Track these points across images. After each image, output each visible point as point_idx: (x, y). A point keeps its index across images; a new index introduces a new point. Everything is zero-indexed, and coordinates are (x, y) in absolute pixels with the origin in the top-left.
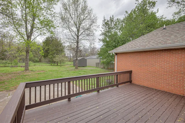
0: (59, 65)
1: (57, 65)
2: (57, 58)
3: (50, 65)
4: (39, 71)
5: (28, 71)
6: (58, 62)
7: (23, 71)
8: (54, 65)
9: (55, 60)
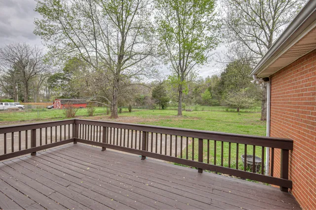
1: (238, 111)
4: (193, 118)
7: (176, 116)
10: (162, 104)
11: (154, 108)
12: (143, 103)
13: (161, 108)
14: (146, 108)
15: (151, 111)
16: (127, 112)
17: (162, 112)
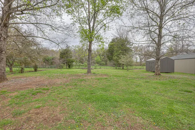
0: (126, 69)
1: (123, 69)
2: (123, 60)
3: (115, 68)
4: (102, 75)
5: (89, 74)
6: (123, 64)
7: (85, 74)
8: (119, 69)
9: (120, 62)
10: (68, 64)
11: (61, 67)
12: (52, 63)
13: (68, 67)
14: (54, 68)
15: (59, 70)
16: (32, 71)
17: (69, 71)
